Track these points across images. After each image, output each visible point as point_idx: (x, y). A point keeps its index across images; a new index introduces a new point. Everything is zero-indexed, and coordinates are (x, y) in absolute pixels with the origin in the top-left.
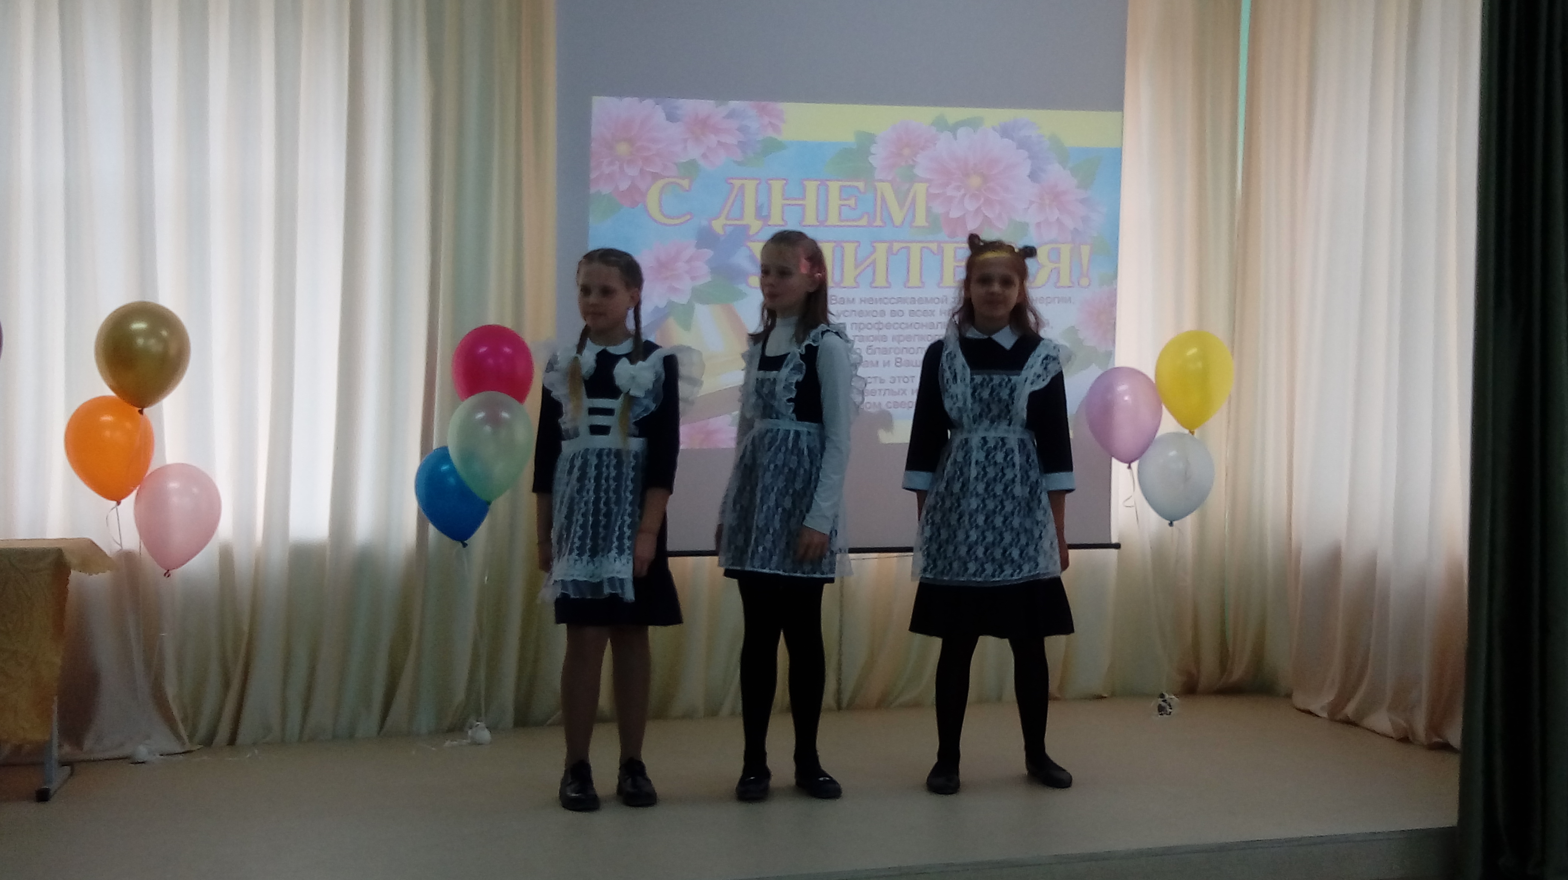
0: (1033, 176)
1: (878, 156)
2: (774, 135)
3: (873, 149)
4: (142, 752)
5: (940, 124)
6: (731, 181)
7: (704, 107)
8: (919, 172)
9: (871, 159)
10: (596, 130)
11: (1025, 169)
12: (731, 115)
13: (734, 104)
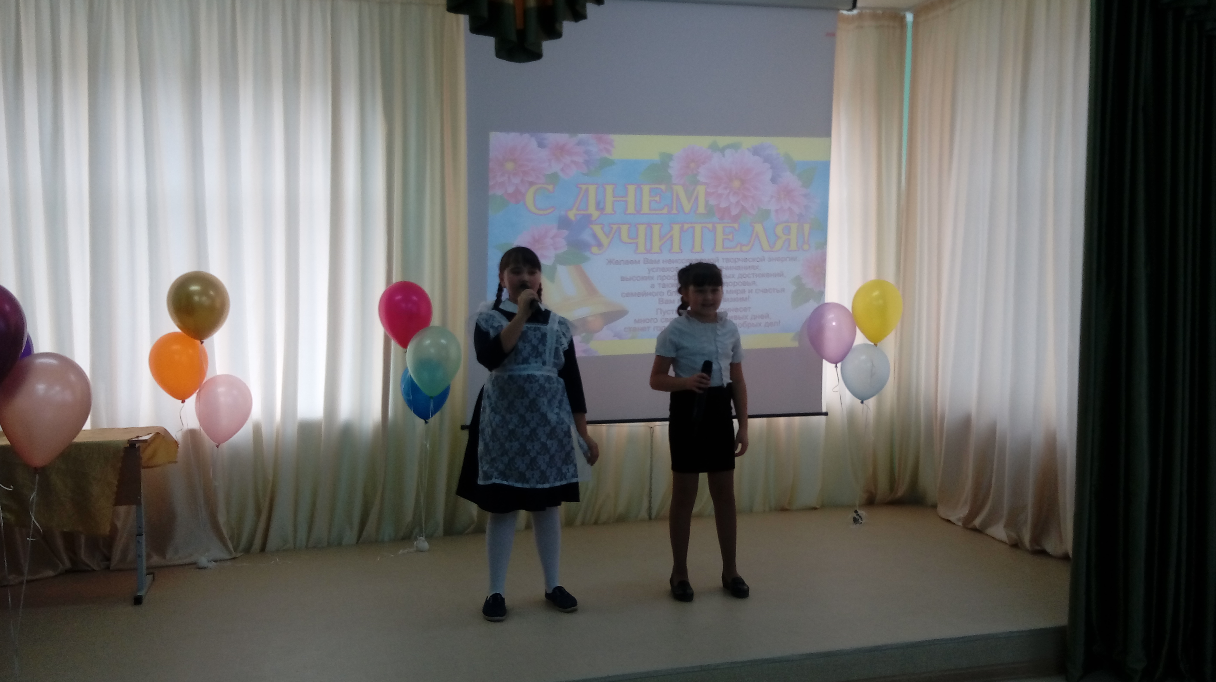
0: (773, 180)
1: (674, 168)
2: (607, 156)
3: (671, 164)
4: (203, 561)
5: (714, 147)
6: (579, 186)
7: (561, 138)
8: (701, 178)
9: (671, 171)
10: (492, 154)
11: (768, 175)
12: (579, 143)
13: (582, 136)
